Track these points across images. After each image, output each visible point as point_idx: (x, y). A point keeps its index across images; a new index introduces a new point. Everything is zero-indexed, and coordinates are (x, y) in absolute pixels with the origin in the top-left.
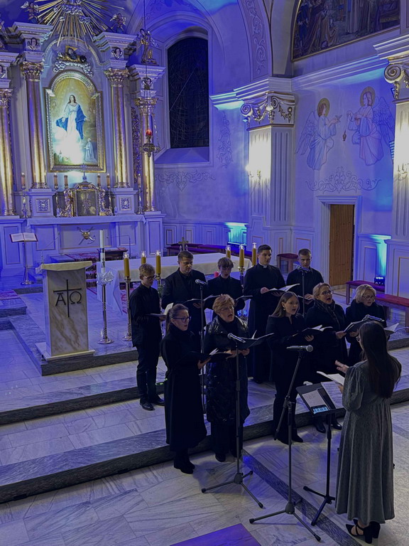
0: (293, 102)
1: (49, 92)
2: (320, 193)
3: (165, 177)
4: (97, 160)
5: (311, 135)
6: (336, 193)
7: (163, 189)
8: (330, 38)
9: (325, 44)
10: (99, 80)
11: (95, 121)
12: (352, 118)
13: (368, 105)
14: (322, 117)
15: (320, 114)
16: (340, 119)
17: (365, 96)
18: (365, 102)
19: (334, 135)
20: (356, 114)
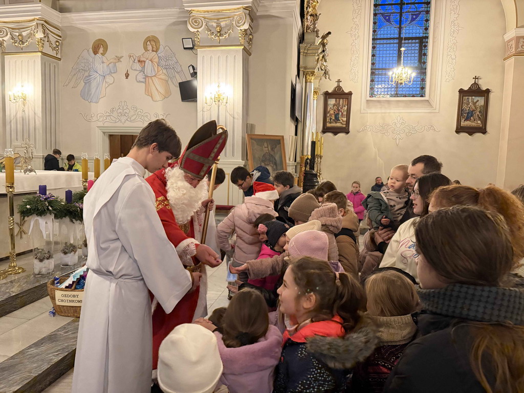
0: (60, 37)
2: (101, 124)
5: (84, 70)
6: (119, 124)
12: (135, 60)
13: (153, 51)
14: (99, 55)
15: (95, 52)
16: (121, 60)
17: (148, 43)
18: (150, 48)
19: (114, 73)
20: (139, 57)
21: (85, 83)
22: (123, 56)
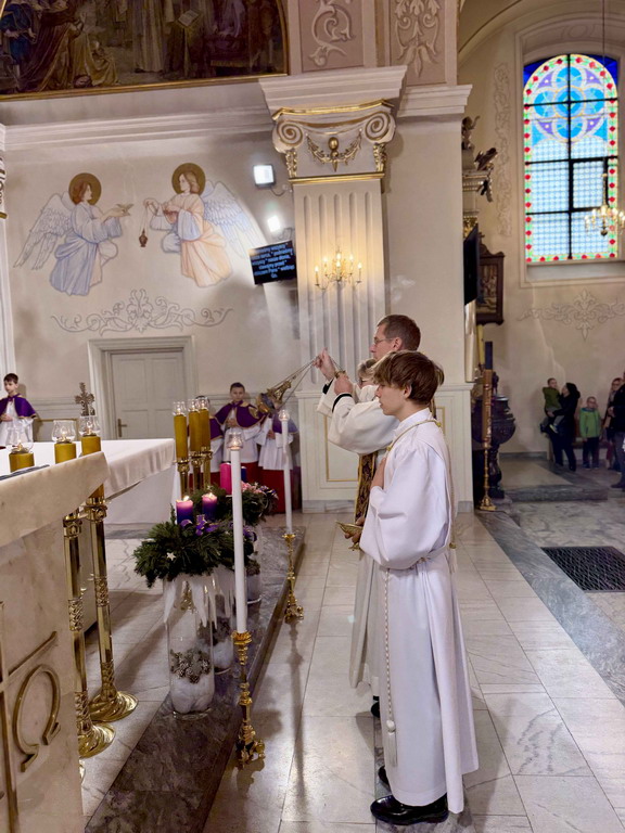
2: (95, 335)
6: (134, 333)
8: (97, 72)
9: (84, 79)
12: (157, 211)
13: (192, 192)
14: (84, 204)
15: (76, 199)
16: (130, 211)
17: (182, 177)
18: (185, 186)
19: (117, 236)
20: (166, 205)
21: (59, 259)
22: (131, 205)
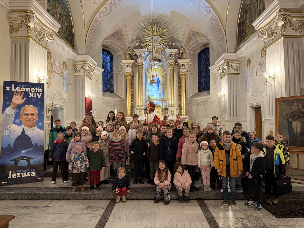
0: (239, 63)
1: (147, 73)
2: (249, 102)
3: (193, 103)
4: (164, 97)
5: (245, 76)
6: (255, 101)
7: (192, 108)
8: (249, 31)
9: (247, 34)
10: (166, 68)
11: (164, 83)
12: (258, 64)
13: (264, 56)
14: (248, 67)
15: (247, 67)
16: (254, 66)
17: (262, 52)
18: (263, 55)
19: (253, 74)
20: (260, 62)
21: (246, 83)
